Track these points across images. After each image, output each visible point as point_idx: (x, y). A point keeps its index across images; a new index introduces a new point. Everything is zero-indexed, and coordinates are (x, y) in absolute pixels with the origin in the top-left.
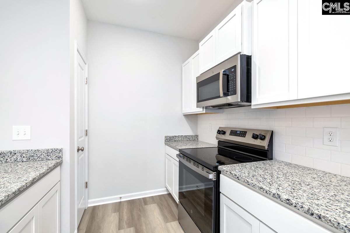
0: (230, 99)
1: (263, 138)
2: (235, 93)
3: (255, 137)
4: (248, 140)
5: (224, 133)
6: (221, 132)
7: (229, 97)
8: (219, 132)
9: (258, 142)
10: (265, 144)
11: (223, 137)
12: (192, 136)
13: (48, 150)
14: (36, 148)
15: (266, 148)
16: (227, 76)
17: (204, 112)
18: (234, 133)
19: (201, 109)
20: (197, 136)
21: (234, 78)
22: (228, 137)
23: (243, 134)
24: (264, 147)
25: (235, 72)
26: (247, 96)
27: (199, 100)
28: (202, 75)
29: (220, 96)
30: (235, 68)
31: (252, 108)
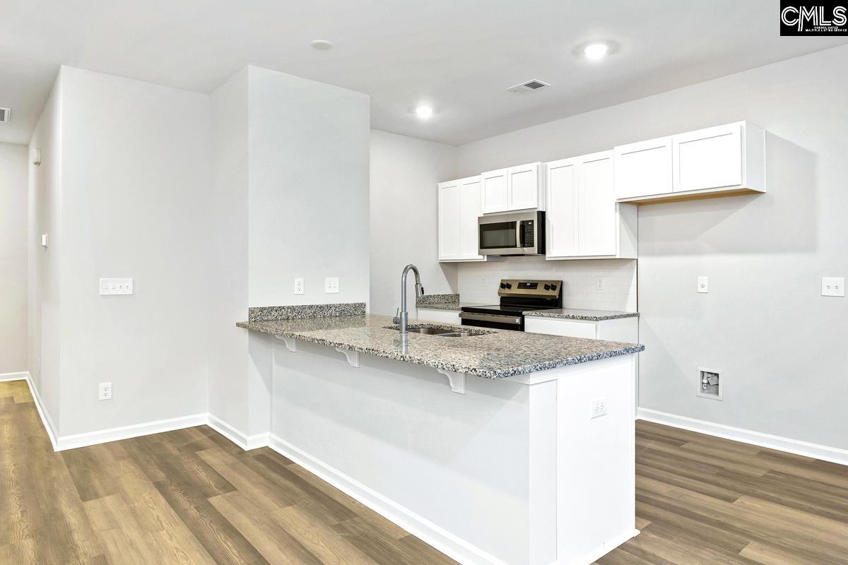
0: (527, 250)
1: (554, 288)
2: (532, 245)
3: (547, 287)
4: (540, 291)
5: (509, 286)
6: (505, 285)
7: (525, 249)
8: (503, 286)
9: (550, 293)
10: (556, 293)
11: (507, 291)
12: (451, 296)
13: (355, 304)
14: (346, 303)
15: (557, 297)
16: (523, 225)
17: (485, 260)
18: (522, 285)
19: (481, 257)
20: (458, 296)
21: (531, 232)
22: (515, 291)
23: (534, 285)
24: (556, 296)
25: (533, 225)
26: (542, 250)
27: (482, 246)
28: (487, 216)
29: (515, 246)
30: (532, 221)
31: (547, 259)
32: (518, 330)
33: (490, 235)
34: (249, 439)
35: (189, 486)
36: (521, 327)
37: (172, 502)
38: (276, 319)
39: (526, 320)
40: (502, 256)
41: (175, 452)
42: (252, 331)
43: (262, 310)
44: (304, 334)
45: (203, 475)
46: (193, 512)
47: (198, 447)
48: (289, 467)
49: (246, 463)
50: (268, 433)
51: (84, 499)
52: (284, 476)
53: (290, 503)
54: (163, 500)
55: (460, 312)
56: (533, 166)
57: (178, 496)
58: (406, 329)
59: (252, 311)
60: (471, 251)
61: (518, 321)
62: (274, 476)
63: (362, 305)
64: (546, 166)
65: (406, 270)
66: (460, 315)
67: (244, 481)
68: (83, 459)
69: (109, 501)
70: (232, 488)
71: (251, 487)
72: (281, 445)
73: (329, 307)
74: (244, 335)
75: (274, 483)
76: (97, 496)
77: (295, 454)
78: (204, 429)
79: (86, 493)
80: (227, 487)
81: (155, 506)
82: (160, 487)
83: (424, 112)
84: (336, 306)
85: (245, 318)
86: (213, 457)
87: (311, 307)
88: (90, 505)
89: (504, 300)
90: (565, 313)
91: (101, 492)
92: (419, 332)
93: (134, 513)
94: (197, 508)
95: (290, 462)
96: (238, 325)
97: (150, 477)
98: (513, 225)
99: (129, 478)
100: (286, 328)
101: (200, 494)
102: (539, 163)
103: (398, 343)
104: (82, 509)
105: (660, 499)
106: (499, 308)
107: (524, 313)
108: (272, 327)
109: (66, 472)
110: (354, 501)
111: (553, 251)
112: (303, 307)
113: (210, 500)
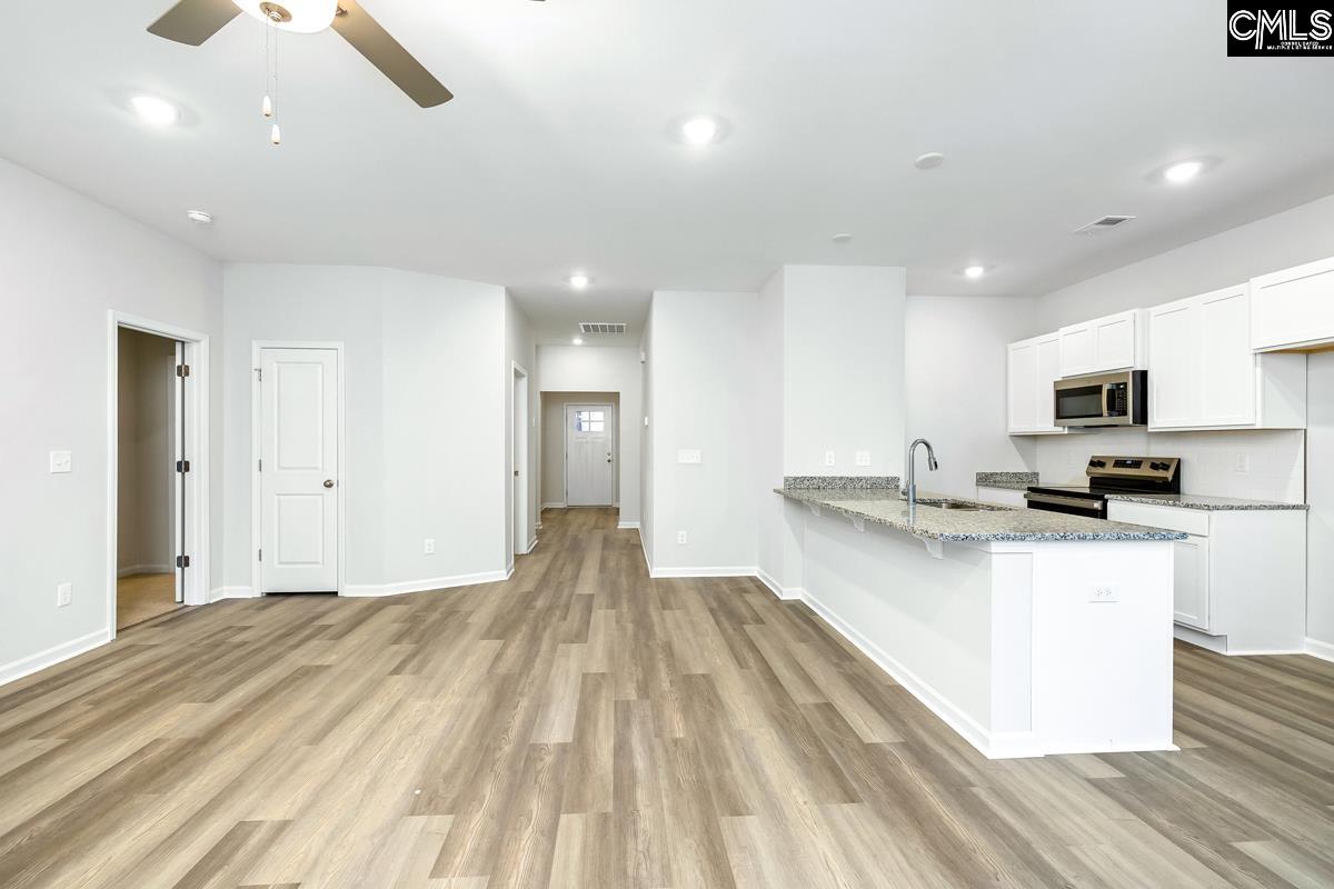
0: (1118, 420)
1: (1165, 467)
2: (1124, 413)
3: (1154, 466)
4: (1145, 472)
5: (1101, 465)
6: (1096, 463)
7: (1115, 418)
8: (1092, 464)
9: (1160, 473)
10: (1169, 475)
11: (1099, 471)
12: (1026, 475)
13: (888, 478)
14: (878, 476)
16: (1111, 393)
17: (1066, 432)
18: (1120, 463)
19: (1060, 429)
20: (1036, 474)
21: (1123, 398)
22: (1110, 470)
23: (1137, 463)
24: (1170, 478)
25: (1125, 389)
26: (1142, 417)
27: (1059, 415)
28: (1066, 380)
29: (1101, 415)
30: (1125, 384)
31: (1149, 430)
32: (1096, 517)
33: (1069, 402)
34: (784, 590)
35: (732, 615)
36: (1103, 514)
37: (718, 623)
38: (808, 488)
39: (1110, 505)
40: (1086, 427)
41: (729, 592)
42: (788, 498)
43: (795, 479)
44: (832, 503)
45: (743, 610)
46: (730, 631)
47: (746, 591)
48: (813, 617)
49: (778, 608)
50: (800, 589)
51: (664, 608)
52: (804, 621)
53: (803, 641)
54: (712, 620)
55: (1026, 492)
56: (1127, 315)
57: (722, 619)
58: (914, 501)
59: (786, 480)
60: (1045, 422)
61: (1097, 505)
62: (797, 620)
63: (896, 479)
64: (1149, 313)
65: (915, 444)
66: (1025, 496)
67: (773, 620)
68: (668, 586)
69: (678, 613)
70: (763, 622)
71: (777, 624)
72: (811, 601)
73: (859, 479)
74: (779, 501)
75: (796, 625)
76: (671, 608)
77: (820, 608)
78: (753, 579)
79: (665, 605)
80: (759, 621)
81: (707, 623)
82: (712, 611)
83: (974, 272)
84: (867, 479)
85: (781, 486)
86: (756, 600)
87: (841, 478)
88: (667, 613)
89: (1095, 482)
90: (1184, 499)
91: (674, 606)
92: (940, 506)
93: (692, 623)
94: (734, 629)
95: (815, 614)
96: (775, 491)
97: (707, 603)
98: (1097, 390)
99: (693, 601)
100: (817, 497)
101: (738, 621)
102: (1136, 311)
103: (906, 513)
104: (661, 614)
105: (1247, 732)
106: (1088, 491)
107: (1106, 496)
108: (805, 495)
109: (655, 590)
110: (859, 651)
111: (1157, 420)
112: (834, 478)
113: (745, 627)
